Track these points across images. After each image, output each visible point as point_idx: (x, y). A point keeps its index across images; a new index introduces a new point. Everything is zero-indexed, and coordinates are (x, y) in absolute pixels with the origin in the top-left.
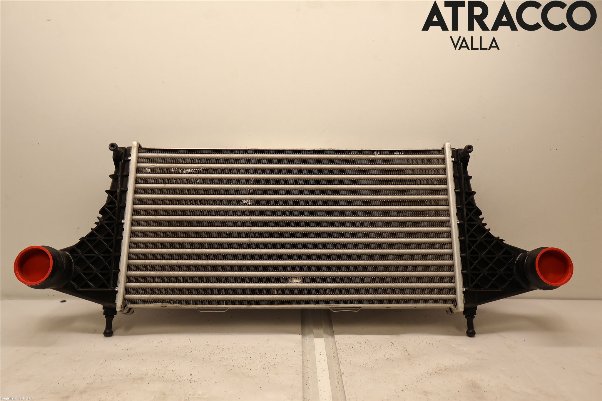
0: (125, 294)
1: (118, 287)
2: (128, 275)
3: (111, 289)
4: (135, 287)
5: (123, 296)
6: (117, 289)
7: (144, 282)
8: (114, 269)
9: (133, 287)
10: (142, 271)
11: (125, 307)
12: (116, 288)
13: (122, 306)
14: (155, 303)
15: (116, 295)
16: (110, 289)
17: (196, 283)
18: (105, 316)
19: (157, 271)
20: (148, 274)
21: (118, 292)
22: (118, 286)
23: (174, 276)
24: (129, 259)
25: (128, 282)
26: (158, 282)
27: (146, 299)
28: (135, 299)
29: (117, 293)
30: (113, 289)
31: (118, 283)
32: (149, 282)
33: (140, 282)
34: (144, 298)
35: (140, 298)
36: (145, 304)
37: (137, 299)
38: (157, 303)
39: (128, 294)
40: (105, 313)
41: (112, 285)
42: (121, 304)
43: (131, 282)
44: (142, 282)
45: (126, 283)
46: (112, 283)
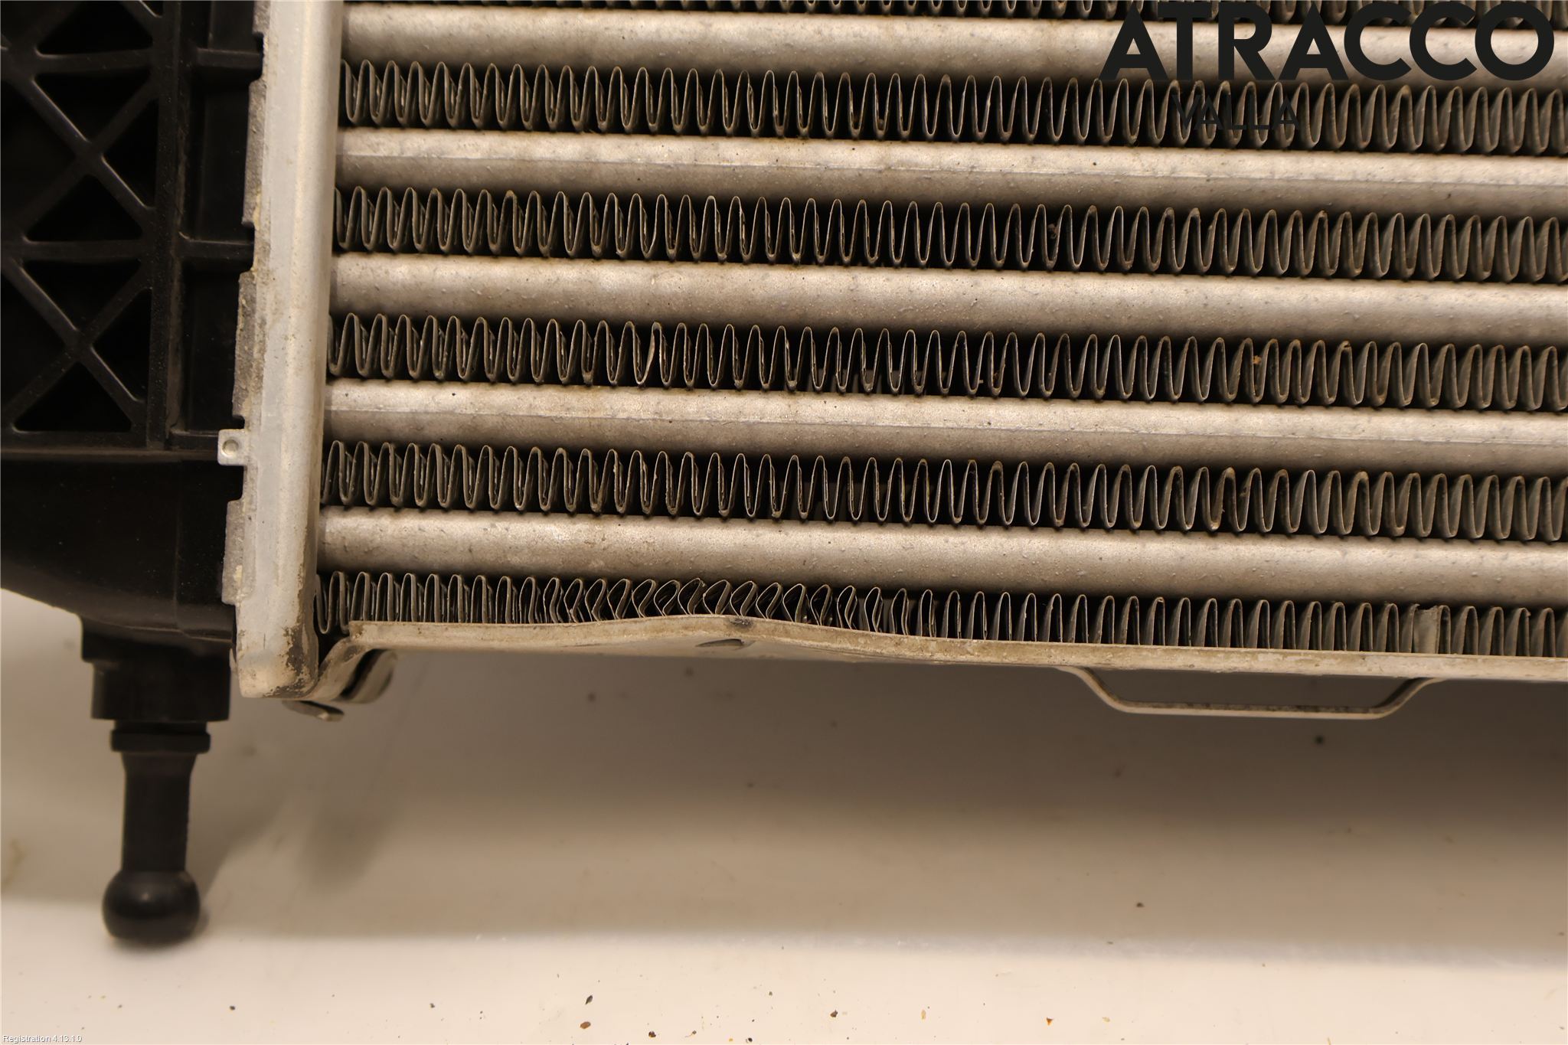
0: (322, 506)
1: (239, 423)
2: (344, 296)
3: (169, 442)
4: (431, 432)
5: (301, 524)
6: (233, 443)
7: (526, 379)
8: (190, 226)
9: (402, 430)
10: (495, 256)
11: (326, 645)
12: (224, 435)
13: (295, 636)
14: (651, 612)
15: (231, 518)
16: (154, 451)
17: (1098, 401)
18: (109, 725)
19: (660, 256)
20: (567, 295)
21: (253, 487)
22: (244, 414)
23: (856, 315)
24: (344, 124)
25: (351, 373)
26: (678, 384)
27: (554, 562)
28: (434, 559)
29: (237, 494)
30: (184, 442)
31: (239, 384)
32: (576, 380)
33: (478, 376)
34: (534, 552)
35: (489, 558)
36: (541, 617)
37: (459, 559)
38: (675, 611)
39: (358, 503)
40: (106, 704)
41: (173, 405)
42: (292, 622)
43: (376, 375)
44: (503, 379)
45: (331, 378)
46: (174, 378)
